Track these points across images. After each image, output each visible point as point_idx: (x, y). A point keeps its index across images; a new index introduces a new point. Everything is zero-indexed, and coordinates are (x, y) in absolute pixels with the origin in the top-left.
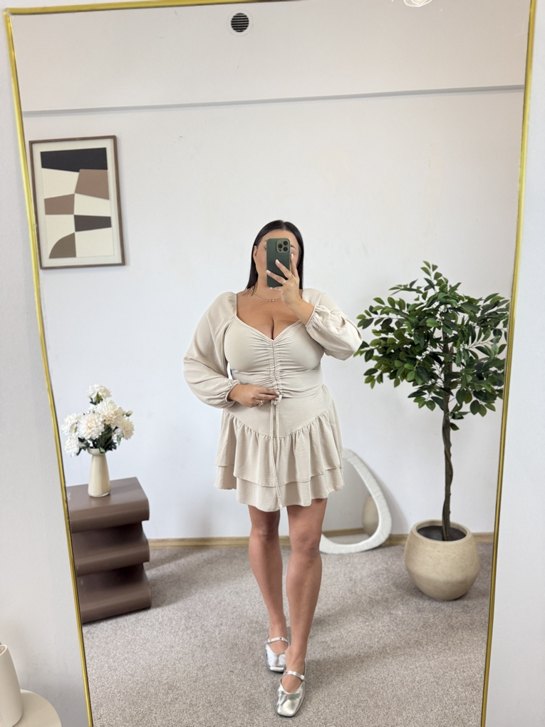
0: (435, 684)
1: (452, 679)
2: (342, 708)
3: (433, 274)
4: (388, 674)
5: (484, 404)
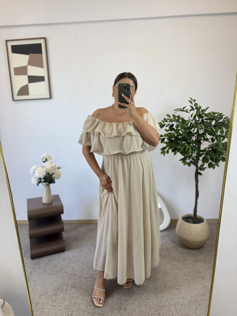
0: (188, 287)
1: (195, 285)
2: (147, 297)
3: (194, 103)
4: (168, 282)
5: (214, 163)
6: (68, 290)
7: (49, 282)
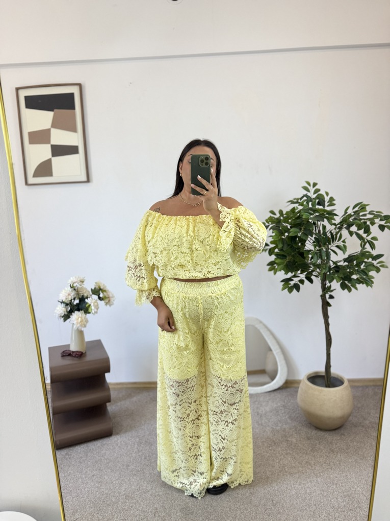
6: (120, 503)
7: (87, 489)
